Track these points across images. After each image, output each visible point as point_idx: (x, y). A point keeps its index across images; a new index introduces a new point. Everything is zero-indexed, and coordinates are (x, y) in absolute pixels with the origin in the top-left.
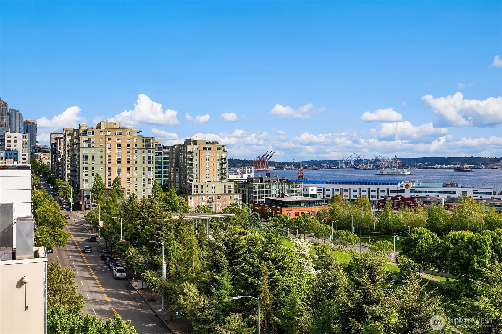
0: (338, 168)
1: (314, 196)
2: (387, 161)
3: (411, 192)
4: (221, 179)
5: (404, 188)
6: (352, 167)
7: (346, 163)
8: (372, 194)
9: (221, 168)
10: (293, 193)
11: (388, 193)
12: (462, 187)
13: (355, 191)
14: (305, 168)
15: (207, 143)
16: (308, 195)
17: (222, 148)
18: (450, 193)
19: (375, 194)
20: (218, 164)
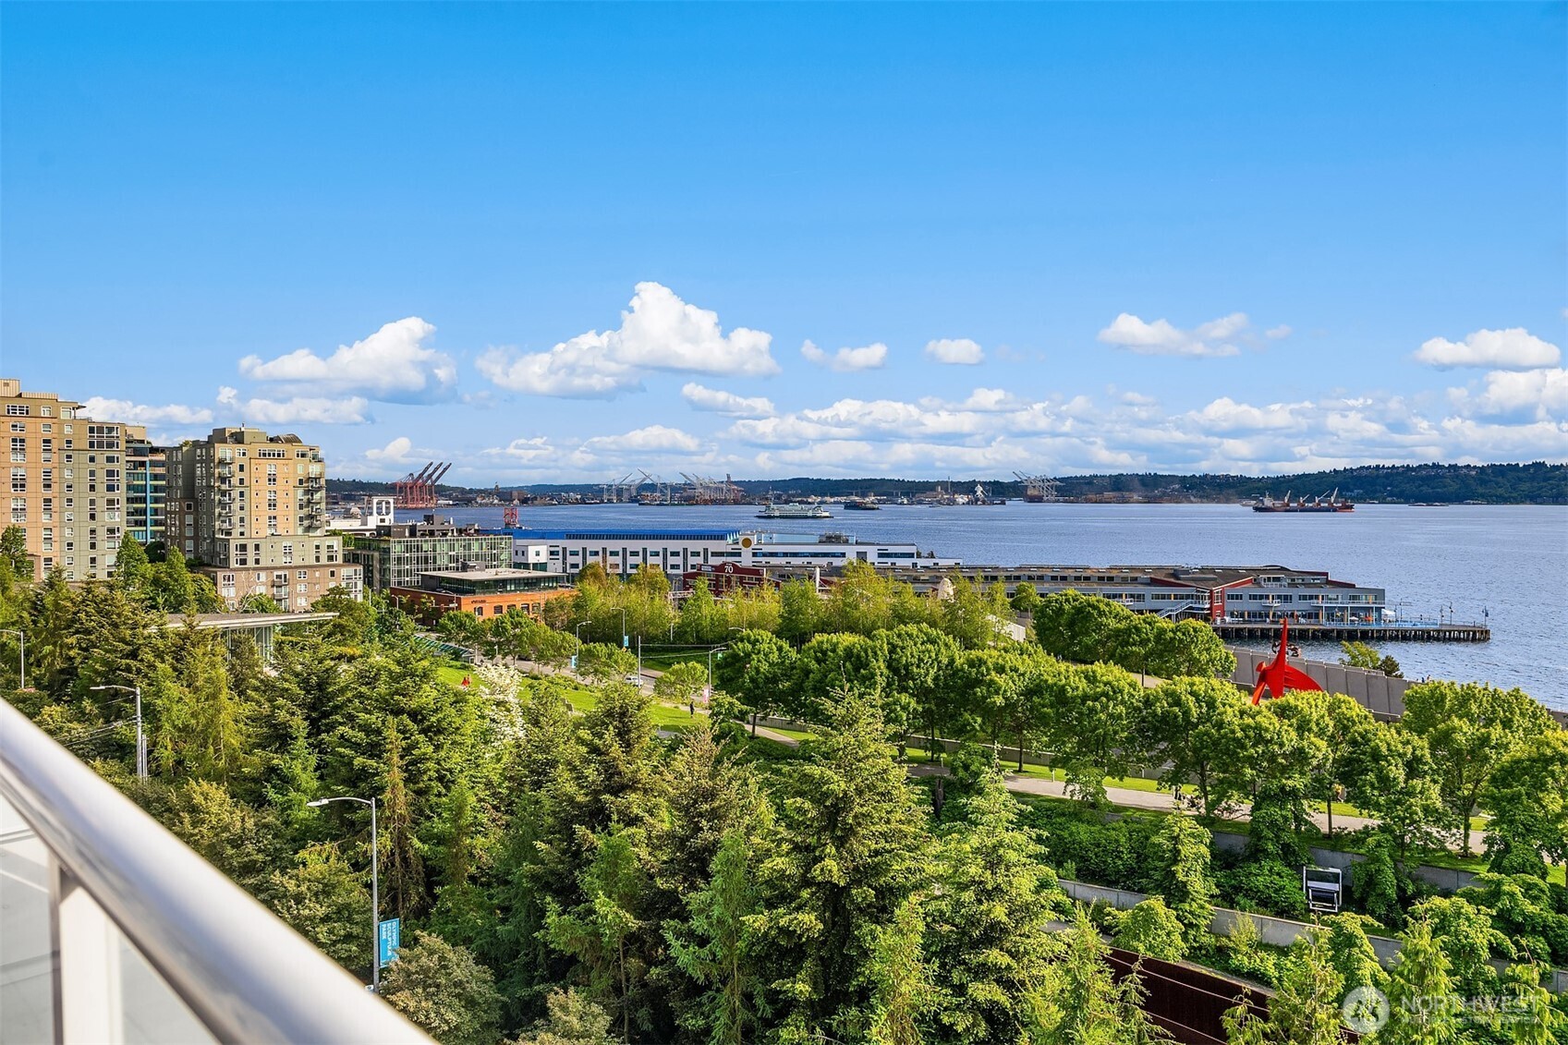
0: (602, 502)
1: (543, 567)
2: (708, 487)
3: (755, 555)
4: (308, 529)
5: (740, 546)
6: (633, 500)
7: (620, 492)
8: (672, 560)
9: (309, 502)
10: (492, 561)
11: (706, 559)
12: (857, 543)
13: (635, 554)
14: (524, 501)
15: (271, 440)
16: (526, 566)
17: (310, 454)
18: (833, 555)
19: (679, 560)
20: (300, 491)
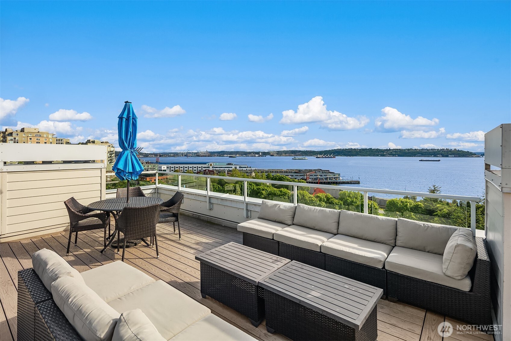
0: (178, 156)
1: (165, 170)
2: (202, 153)
3: (213, 168)
4: (110, 163)
5: (210, 166)
6: (185, 156)
7: (182, 154)
8: (194, 169)
9: (111, 156)
10: (153, 169)
11: (202, 168)
12: (235, 165)
14: (160, 156)
15: (102, 143)
16: (161, 170)
17: (111, 146)
18: (230, 167)
19: (196, 169)
20: (109, 154)
